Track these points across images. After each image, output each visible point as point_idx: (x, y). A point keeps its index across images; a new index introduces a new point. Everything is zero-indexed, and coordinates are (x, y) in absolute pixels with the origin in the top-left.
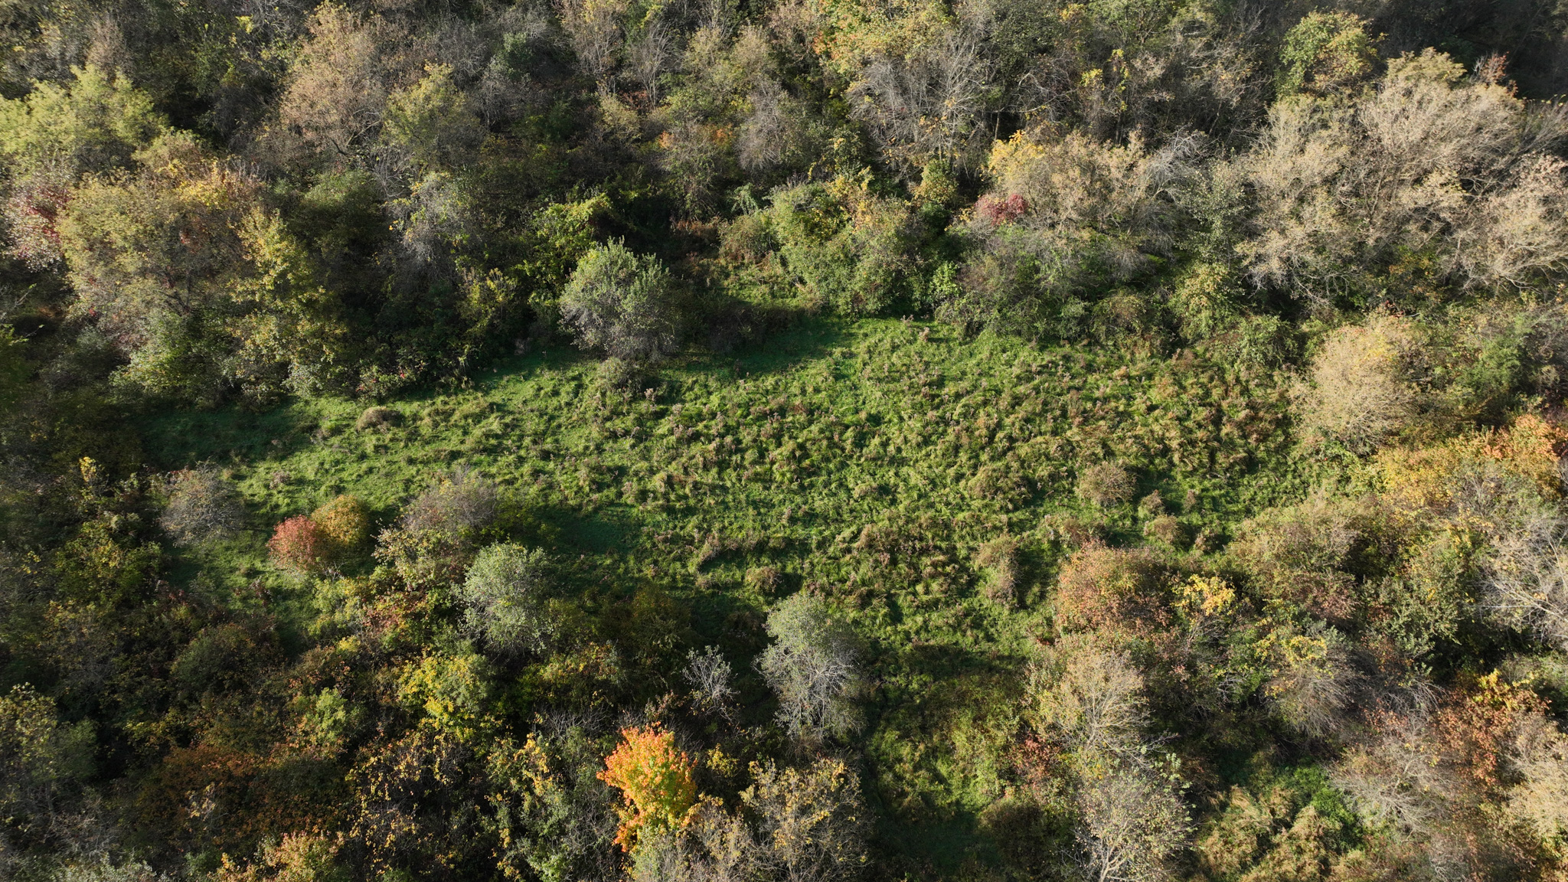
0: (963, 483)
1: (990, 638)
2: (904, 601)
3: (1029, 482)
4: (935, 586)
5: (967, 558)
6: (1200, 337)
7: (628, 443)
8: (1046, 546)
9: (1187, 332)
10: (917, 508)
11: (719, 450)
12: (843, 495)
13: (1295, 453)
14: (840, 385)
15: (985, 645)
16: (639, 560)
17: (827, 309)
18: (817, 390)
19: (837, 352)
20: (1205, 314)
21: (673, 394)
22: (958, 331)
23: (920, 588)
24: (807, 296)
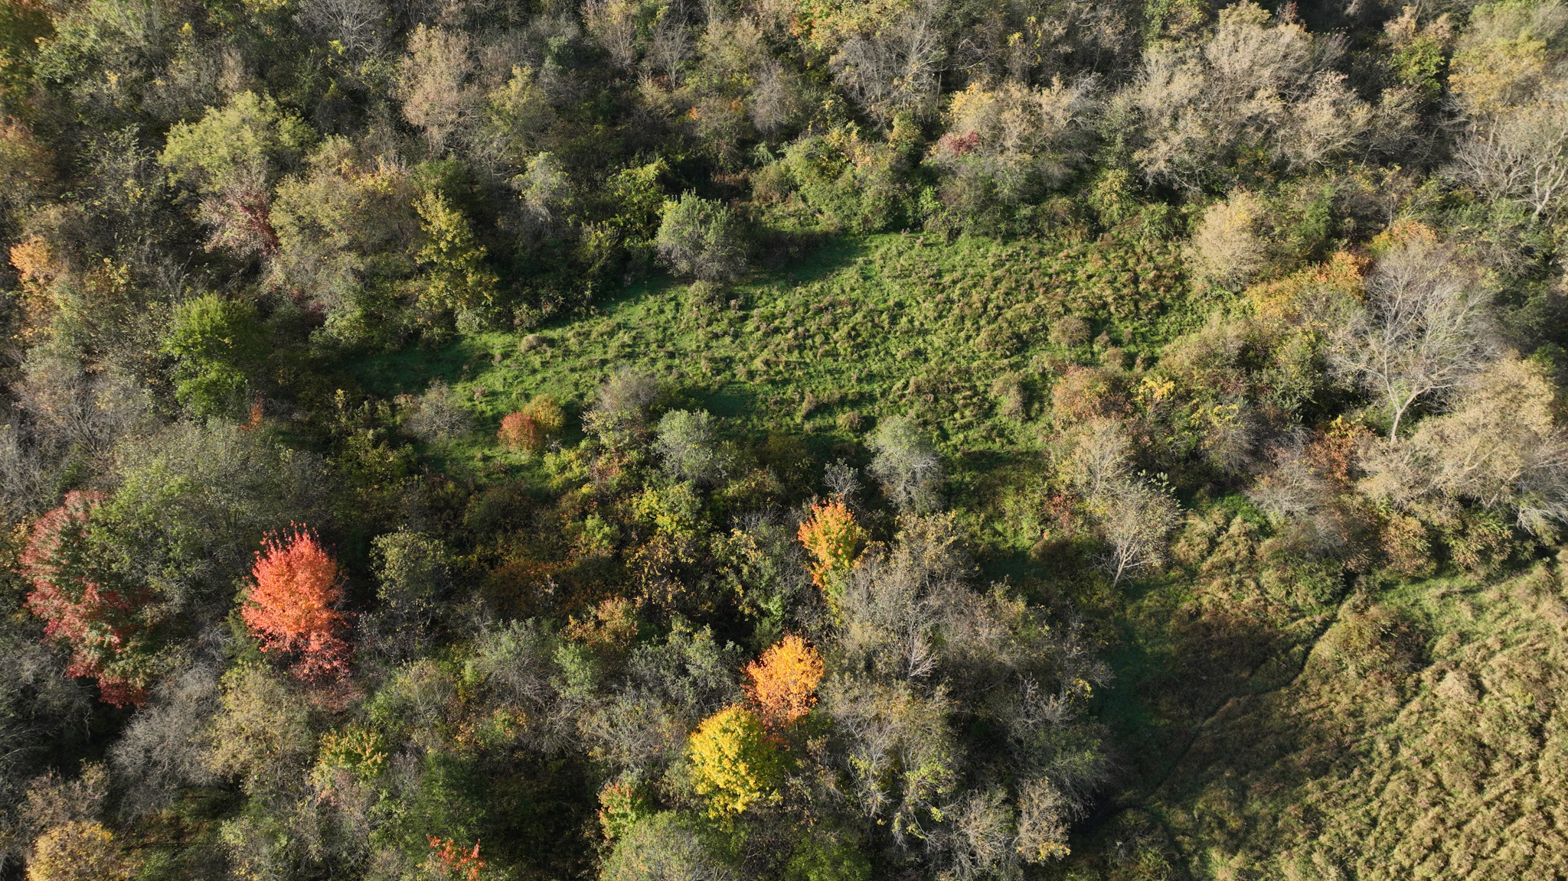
0: (971, 342)
1: (1011, 442)
2: (948, 425)
3: (1019, 337)
4: (967, 413)
5: (985, 392)
6: (1114, 224)
7: (728, 340)
8: (1037, 377)
9: (1104, 221)
10: (943, 363)
11: (796, 338)
12: (890, 360)
13: (1191, 298)
14: (868, 284)
15: (1008, 448)
16: (760, 419)
17: (845, 231)
18: (853, 290)
19: (860, 260)
20: (1116, 206)
21: (748, 304)
22: (943, 237)
23: (957, 415)
24: (827, 221)
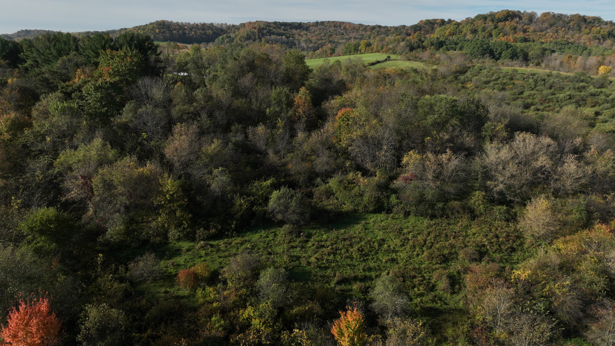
0: (420, 257)
1: (446, 304)
2: (411, 293)
3: (444, 256)
5: (429, 279)
8: (455, 274)
12: (380, 262)
16: (313, 283)
17: (355, 211)
19: (363, 222)
24: (347, 207)
